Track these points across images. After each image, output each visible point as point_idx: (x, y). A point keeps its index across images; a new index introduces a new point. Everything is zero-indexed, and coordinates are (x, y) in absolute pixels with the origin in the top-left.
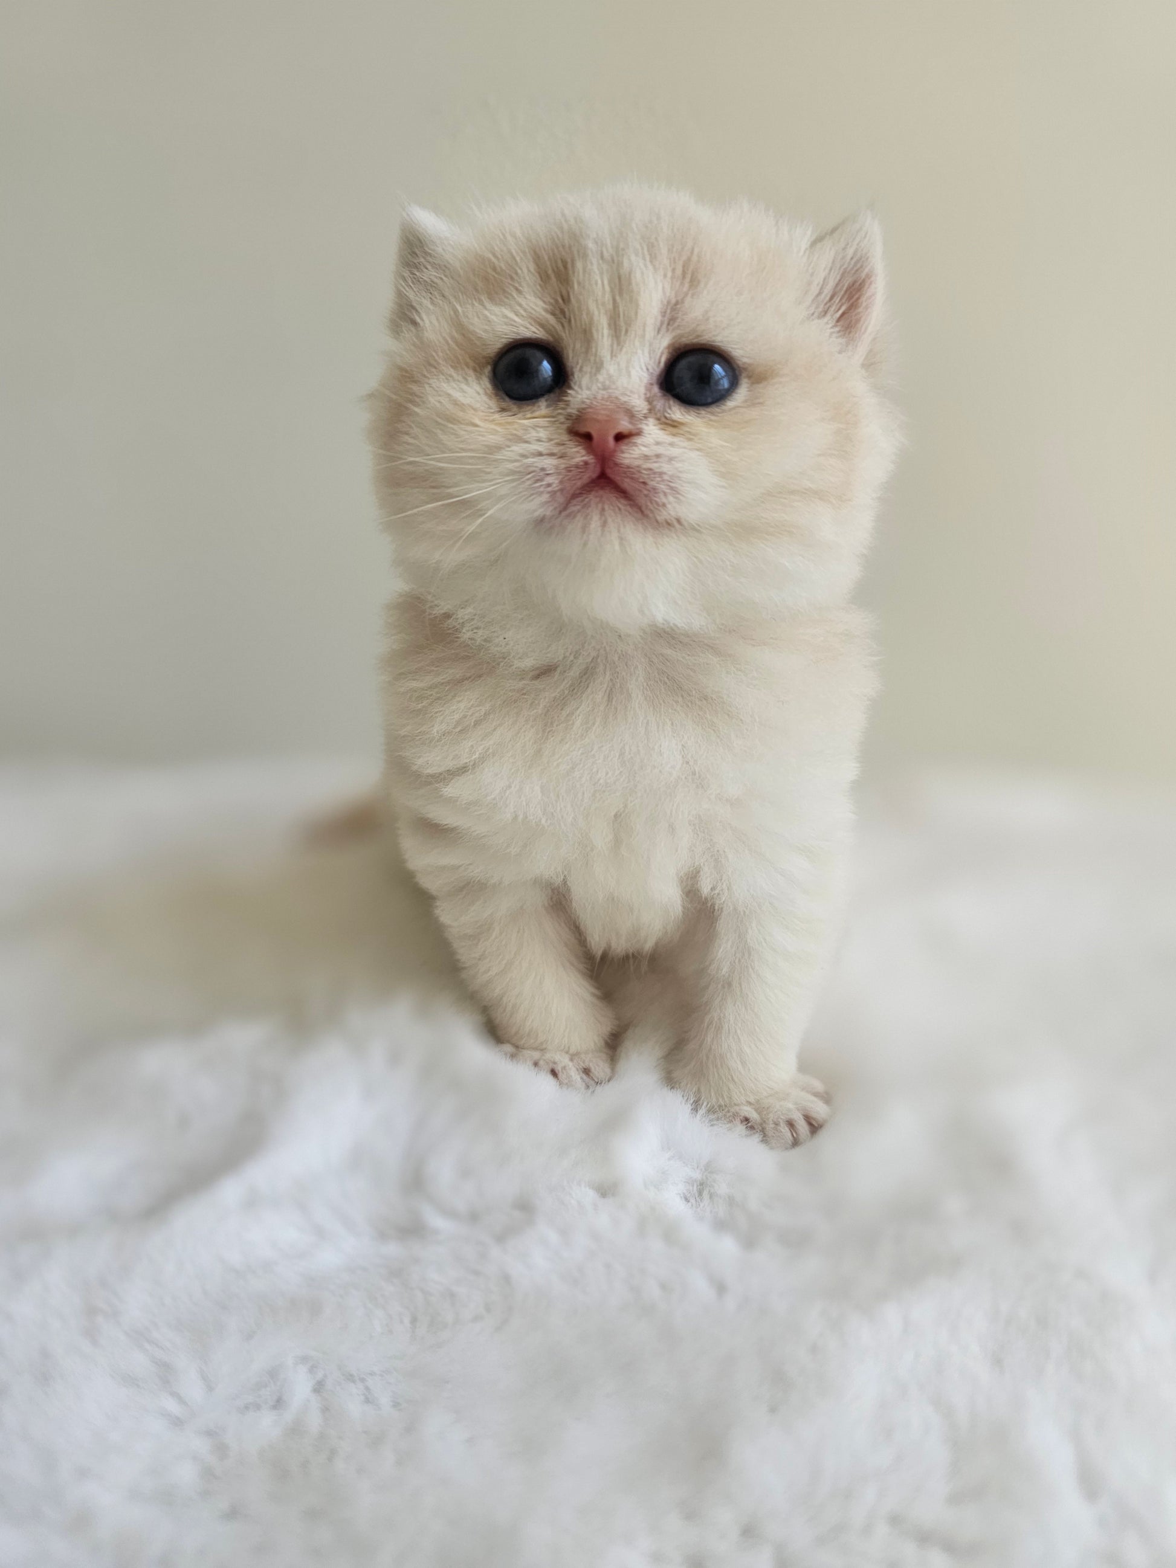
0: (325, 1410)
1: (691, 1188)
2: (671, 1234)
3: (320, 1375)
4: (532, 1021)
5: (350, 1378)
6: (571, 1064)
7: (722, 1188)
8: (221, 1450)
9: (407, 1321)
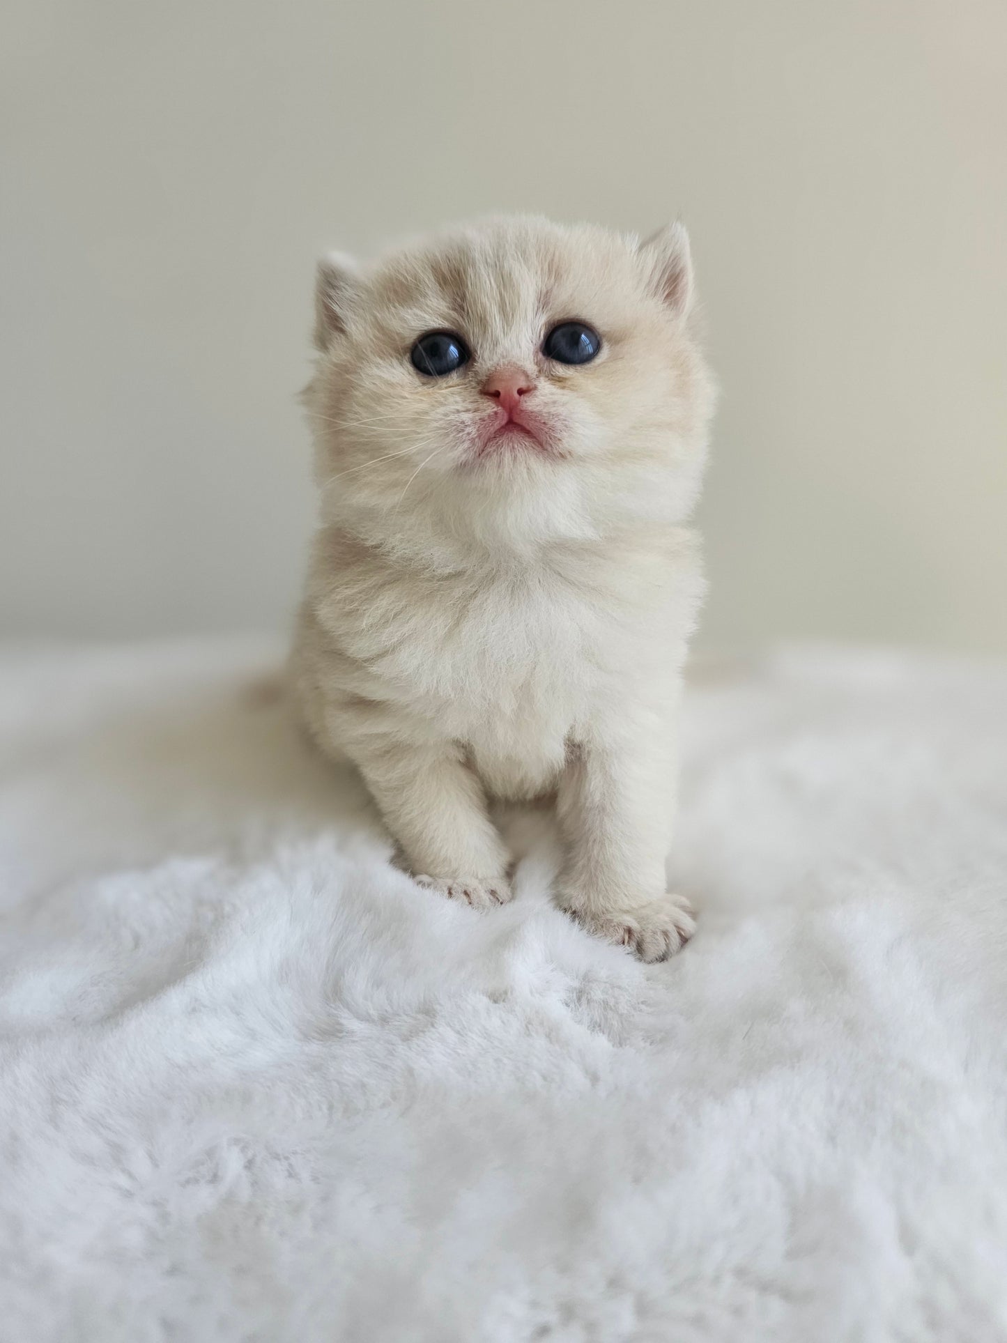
0: (254, 1184)
1: (571, 995)
2: (552, 1034)
3: (250, 1154)
4: (447, 850)
5: (277, 1157)
6: (480, 886)
7: (597, 994)
8: (164, 1217)
9: (325, 1107)
